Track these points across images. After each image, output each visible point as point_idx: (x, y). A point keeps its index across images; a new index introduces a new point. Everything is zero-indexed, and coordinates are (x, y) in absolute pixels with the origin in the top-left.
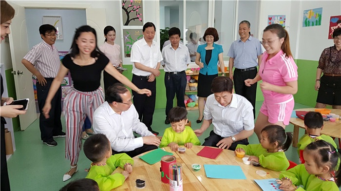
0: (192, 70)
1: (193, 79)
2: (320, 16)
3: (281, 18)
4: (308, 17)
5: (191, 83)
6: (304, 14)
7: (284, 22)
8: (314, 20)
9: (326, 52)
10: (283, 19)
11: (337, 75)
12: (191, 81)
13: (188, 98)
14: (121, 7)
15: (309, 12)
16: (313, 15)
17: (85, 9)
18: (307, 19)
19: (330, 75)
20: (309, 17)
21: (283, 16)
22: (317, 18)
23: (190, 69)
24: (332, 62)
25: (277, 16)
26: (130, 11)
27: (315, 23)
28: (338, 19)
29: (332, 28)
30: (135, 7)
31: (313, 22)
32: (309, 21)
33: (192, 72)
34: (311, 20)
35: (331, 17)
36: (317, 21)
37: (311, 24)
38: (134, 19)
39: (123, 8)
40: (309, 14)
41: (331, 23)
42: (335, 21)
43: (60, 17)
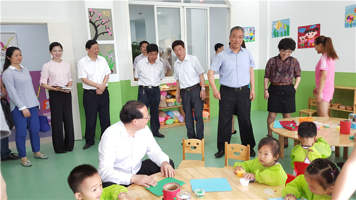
0: (168, 85)
1: (170, 95)
2: (288, 27)
3: (251, 30)
4: (276, 28)
5: (168, 98)
6: (273, 25)
7: (254, 33)
8: (283, 31)
9: (272, 62)
10: (252, 30)
11: (284, 84)
12: (168, 97)
13: (166, 115)
14: (88, 20)
15: (277, 23)
16: (281, 26)
17: (46, 24)
18: (275, 30)
19: (278, 84)
20: (278, 28)
21: (252, 28)
22: (286, 29)
23: (166, 84)
24: (279, 72)
25: (247, 28)
26: (99, 25)
27: (283, 34)
28: (305, 29)
29: (300, 38)
30: (103, 20)
31: (281, 33)
32: (277, 32)
33: (168, 87)
34: (279, 30)
35: (299, 28)
36: (285, 31)
37: (280, 34)
38: (103, 33)
39: (90, 22)
40: (277, 25)
41: (299, 33)
42: (303, 31)
43: (14, 33)
